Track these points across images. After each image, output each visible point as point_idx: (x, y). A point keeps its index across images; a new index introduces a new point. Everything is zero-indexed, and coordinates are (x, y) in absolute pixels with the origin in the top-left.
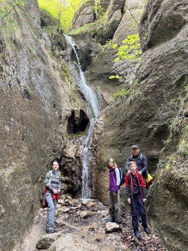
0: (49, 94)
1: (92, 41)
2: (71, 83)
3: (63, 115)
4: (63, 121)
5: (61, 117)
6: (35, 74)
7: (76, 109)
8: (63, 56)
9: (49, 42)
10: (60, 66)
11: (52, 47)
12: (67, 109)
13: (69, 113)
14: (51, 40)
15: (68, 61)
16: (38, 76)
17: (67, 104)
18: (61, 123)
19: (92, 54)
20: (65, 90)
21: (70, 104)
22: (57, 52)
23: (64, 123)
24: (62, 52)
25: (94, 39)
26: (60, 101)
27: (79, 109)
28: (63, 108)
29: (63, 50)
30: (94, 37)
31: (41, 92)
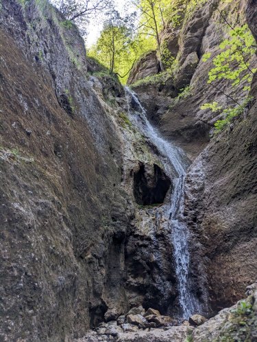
0: (102, 129)
1: (159, 95)
2: (135, 132)
3: (125, 168)
4: (125, 177)
5: (122, 170)
6: (80, 92)
7: (146, 162)
8: (118, 103)
9: (100, 84)
10: (115, 111)
11: (103, 91)
12: (132, 159)
13: (135, 166)
14: (102, 83)
15: (126, 110)
16: (85, 96)
17: (130, 153)
18: (122, 180)
19: (159, 111)
20: (127, 137)
21: (135, 153)
22: (111, 97)
23: (127, 181)
24: (117, 99)
25: (160, 93)
26: (119, 147)
27: (152, 163)
28: (125, 158)
29: (119, 96)
30: (160, 91)
31: (89, 121)
